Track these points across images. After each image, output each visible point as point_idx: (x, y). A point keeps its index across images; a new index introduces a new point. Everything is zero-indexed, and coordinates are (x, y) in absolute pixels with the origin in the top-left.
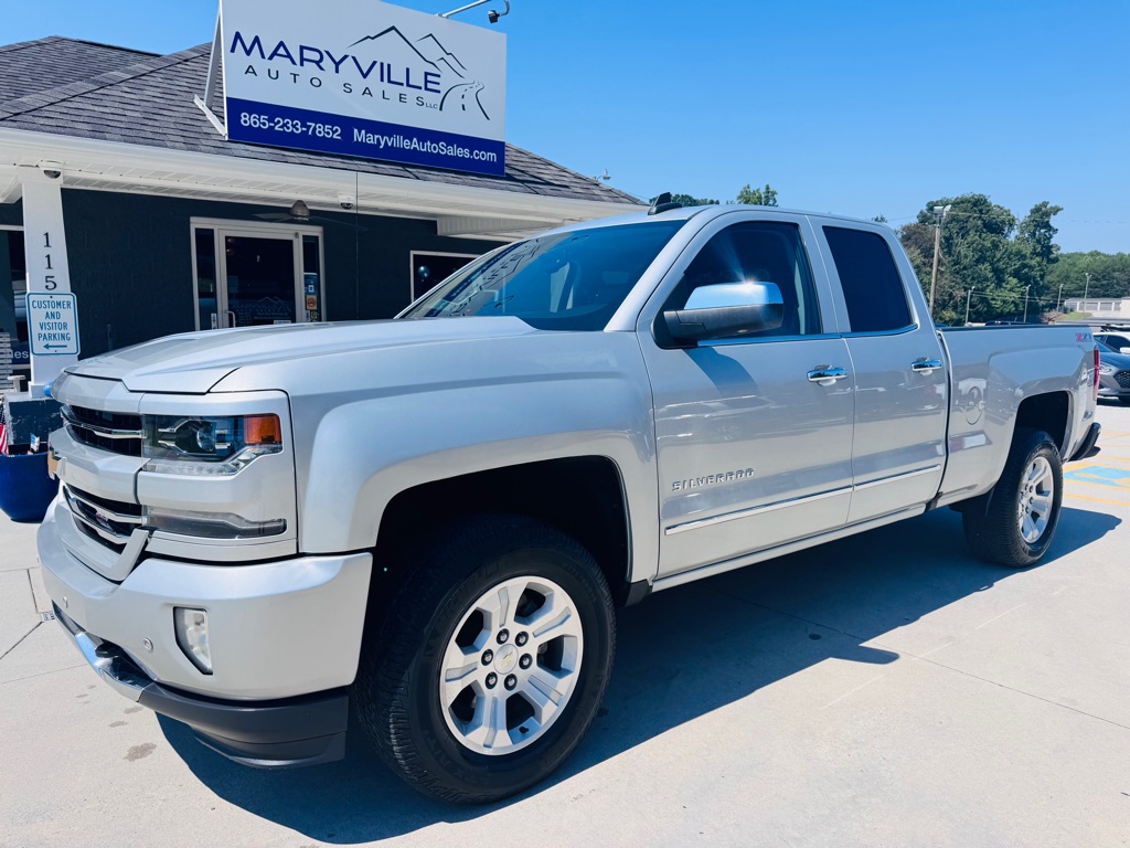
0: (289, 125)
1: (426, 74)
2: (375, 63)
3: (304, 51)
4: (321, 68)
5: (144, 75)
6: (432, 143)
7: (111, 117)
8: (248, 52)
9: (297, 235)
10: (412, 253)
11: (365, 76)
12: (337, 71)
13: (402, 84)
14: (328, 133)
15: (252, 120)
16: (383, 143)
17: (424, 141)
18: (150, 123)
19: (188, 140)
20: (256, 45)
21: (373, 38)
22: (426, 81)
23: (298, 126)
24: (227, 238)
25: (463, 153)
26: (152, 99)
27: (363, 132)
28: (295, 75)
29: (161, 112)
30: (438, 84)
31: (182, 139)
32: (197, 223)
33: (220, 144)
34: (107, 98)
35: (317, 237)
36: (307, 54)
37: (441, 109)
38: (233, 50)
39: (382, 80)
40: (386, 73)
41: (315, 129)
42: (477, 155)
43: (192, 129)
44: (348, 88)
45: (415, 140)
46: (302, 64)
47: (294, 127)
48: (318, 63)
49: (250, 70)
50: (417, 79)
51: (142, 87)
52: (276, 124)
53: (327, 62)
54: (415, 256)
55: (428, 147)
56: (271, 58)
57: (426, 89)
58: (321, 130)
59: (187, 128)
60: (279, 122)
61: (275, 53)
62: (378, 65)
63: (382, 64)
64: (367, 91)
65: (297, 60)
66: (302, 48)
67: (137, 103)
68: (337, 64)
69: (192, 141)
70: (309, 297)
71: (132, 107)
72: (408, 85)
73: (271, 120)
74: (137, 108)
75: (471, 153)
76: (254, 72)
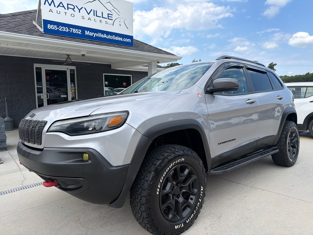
0: (64, 29)
1: (108, 14)
2: (92, 10)
3: (69, 5)
4: (74, 11)
5: (16, 15)
6: (110, 36)
7: (3, 25)
8: (50, 5)
9: (68, 69)
10: (104, 74)
11: (89, 14)
12: (79, 12)
13: (101, 17)
14: (77, 32)
15: (52, 27)
16: (95, 35)
17: (108, 35)
18: (17, 27)
19: (29, 33)
20: (53, 2)
21: (91, 2)
22: (108, 16)
23: (67, 29)
24: (45, 70)
25: (120, 39)
26: (18, 21)
27: (88, 32)
28: (66, 13)
29: (21, 25)
30: (112, 17)
31: (28, 32)
32: (36, 65)
33: (41, 34)
34: (2, 20)
35: (74, 70)
36: (69, 6)
37: (113, 25)
38: (45, 4)
39: (94, 15)
40: (95, 13)
41: (73, 30)
42: (125, 40)
43: (31, 30)
44: (83, 18)
45: (105, 35)
46: (68, 9)
47: (65, 29)
48: (73, 9)
49: (51, 11)
50: (105, 15)
51: (15, 18)
52: (60, 28)
53: (76, 9)
54: (104, 75)
55: (109, 37)
56: (57, 7)
57: (108, 19)
58: (75, 31)
59: (30, 29)
60: (61, 28)
61: (59, 6)
62: (93, 11)
63: (94, 10)
64: (89, 19)
65: (66, 8)
66: (68, 4)
67: (13, 22)
68: (79, 10)
69: (31, 33)
70: (72, 88)
71: (11, 23)
72: (103, 17)
73: (58, 27)
74: (13, 23)
75: (123, 39)
76: (52, 11)
